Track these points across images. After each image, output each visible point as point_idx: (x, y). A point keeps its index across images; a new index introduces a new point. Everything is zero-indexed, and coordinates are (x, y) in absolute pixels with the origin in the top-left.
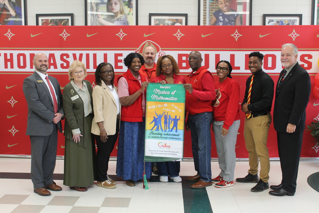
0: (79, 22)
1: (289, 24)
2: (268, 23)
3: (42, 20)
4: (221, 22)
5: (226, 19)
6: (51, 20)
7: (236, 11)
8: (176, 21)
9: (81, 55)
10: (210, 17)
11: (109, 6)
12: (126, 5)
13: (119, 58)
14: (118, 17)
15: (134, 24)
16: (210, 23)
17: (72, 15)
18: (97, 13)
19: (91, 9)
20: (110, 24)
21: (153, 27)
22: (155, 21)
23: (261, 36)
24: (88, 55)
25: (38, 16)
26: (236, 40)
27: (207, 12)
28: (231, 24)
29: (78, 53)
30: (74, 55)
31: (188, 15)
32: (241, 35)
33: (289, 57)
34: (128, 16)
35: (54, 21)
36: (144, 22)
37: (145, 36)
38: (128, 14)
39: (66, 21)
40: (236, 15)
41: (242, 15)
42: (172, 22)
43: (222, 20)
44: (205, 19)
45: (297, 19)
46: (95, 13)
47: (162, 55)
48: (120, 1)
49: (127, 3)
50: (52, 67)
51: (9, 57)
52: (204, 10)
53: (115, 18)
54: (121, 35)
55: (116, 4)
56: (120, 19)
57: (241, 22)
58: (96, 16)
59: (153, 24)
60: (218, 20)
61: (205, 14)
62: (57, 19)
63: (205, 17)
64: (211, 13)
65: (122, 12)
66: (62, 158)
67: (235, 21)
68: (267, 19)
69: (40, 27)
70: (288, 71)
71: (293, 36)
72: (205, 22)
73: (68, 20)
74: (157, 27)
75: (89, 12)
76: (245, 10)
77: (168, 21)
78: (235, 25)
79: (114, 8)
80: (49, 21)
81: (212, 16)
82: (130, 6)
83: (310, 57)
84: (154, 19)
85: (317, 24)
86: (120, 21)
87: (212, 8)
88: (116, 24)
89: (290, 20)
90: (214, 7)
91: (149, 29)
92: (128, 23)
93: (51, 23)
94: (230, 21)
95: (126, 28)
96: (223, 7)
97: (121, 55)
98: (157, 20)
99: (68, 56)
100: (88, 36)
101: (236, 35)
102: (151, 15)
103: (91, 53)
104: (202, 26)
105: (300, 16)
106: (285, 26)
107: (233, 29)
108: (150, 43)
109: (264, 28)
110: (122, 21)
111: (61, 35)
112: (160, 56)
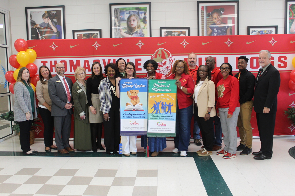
0: (106, 35)
1: (267, 33)
2: (252, 33)
3: (77, 35)
4: (215, 32)
5: (219, 30)
6: (84, 34)
7: (227, 24)
8: (181, 33)
10: (207, 29)
11: (128, 22)
12: (142, 21)
13: (139, 62)
15: (148, 36)
16: (207, 34)
17: (100, 30)
18: (120, 28)
19: (115, 25)
20: (130, 36)
21: (163, 37)
23: (247, 43)
25: (74, 31)
26: (229, 46)
27: (205, 25)
28: (223, 34)
29: (106, 59)
30: (104, 61)
31: (190, 28)
32: (232, 43)
33: (264, 60)
34: (144, 30)
36: (156, 34)
37: (159, 45)
38: (144, 28)
39: (96, 34)
40: (227, 27)
41: (231, 27)
42: (178, 33)
43: (216, 31)
44: (203, 31)
45: (274, 29)
46: (118, 28)
47: (172, 59)
48: (137, 19)
49: (142, 20)
51: (53, 64)
52: (202, 24)
53: (133, 31)
54: (140, 44)
55: (134, 21)
56: (137, 32)
57: (231, 33)
58: (118, 30)
59: (163, 35)
60: (213, 31)
61: (203, 27)
62: (89, 34)
63: (203, 29)
64: (208, 26)
65: (139, 27)
67: (226, 32)
68: (251, 30)
69: (76, 40)
70: (264, 70)
71: (272, 42)
72: (203, 33)
73: (97, 34)
75: (113, 27)
76: (233, 23)
77: (175, 32)
78: (226, 35)
79: (132, 24)
80: (83, 35)
81: (208, 28)
82: (145, 22)
83: (285, 58)
84: (164, 32)
85: (289, 33)
86: (137, 34)
87: (208, 22)
88: (134, 36)
89: (268, 30)
90: (210, 21)
91: (160, 39)
92: (143, 35)
94: (222, 32)
95: (144, 39)
96: (217, 21)
97: (140, 60)
98: (166, 32)
100: (114, 46)
101: (229, 43)
102: (161, 28)
104: (201, 37)
105: (276, 27)
106: (264, 36)
107: (226, 38)
108: (162, 50)
109: (248, 37)
110: (139, 34)
111: (93, 45)
112: (170, 60)
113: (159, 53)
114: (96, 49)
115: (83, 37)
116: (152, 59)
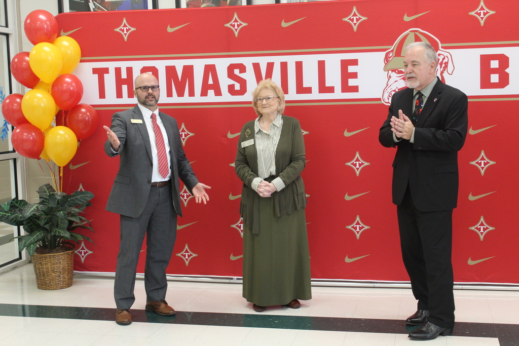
9: (270, 66)
13: (351, 69)
24: (284, 66)
29: (263, 61)
30: (256, 67)
37: (407, 19)
47: (444, 59)
50: (211, 92)
51: (124, 75)
54: (355, 19)
66: (231, 281)
69: (184, 10)
91: (415, 4)
97: (355, 62)
99: (242, 68)
100: (284, 25)
103: (291, 60)
108: (417, 33)
111: (228, 25)
112: (440, 62)
114: (236, 33)
115: (204, 3)
116: (387, 59)
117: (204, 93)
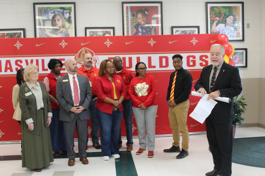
0: (30, 35)
1: (190, 33)
2: (176, 33)
4: (140, 32)
5: (144, 30)
6: (7, 34)
7: (151, 24)
8: (106, 33)
9: (32, 61)
10: (132, 29)
11: (53, 22)
12: (67, 21)
14: (61, 31)
15: (74, 36)
16: (132, 34)
17: (24, 30)
18: (44, 27)
19: (39, 25)
20: (55, 36)
21: (88, 37)
22: (90, 33)
23: (170, 43)
24: (37, 61)
26: (152, 45)
27: (130, 25)
28: (147, 34)
29: (29, 59)
30: (27, 61)
31: (115, 28)
32: (155, 42)
34: (69, 30)
35: (9, 35)
36: (81, 34)
37: (82, 44)
38: (69, 28)
39: (19, 34)
40: (151, 27)
42: (103, 33)
43: (141, 31)
44: (128, 31)
45: (196, 29)
46: (42, 27)
47: (96, 59)
48: (62, 18)
49: (67, 19)
50: (9, 71)
52: (127, 24)
53: (58, 31)
54: (63, 44)
55: (59, 20)
56: (62, 32)
57: (155, 33)
58: (43, 30)
59: (88, 35)
60: (138, 31)
61: (128, 27)
62: (12, 33)
63: (128, 29)
64: (133, 26)
65: (63, 26)
66: (19, 143)
67: (150, 32)
68: (175, 30)
71: (193, 42)
72: (128, 33)
73: (21, 33)
74: (91, 38)
75: (38, 27)
76: (157, 23)
77: (100, 33)
78: (151, 34)
79: (57, 23)
80: (6, 34)
81: (133, 28)
82: (70, 22)
83: (207, 57)
84: (89, 31)
85: (210, 33)
86: (62, 34)
87: (133, 22)
88: (59, 36)
89: (191, 30)
90: (135, 21)
91: (85, 39)
92: (68, 35)
93: (7, 36)
94: (147, 32)
95: (67, 39)
96: (141, 21)
97: (64, 60)
98: (91, 32)
99: (21, 62)
100: (37, 45)
101: (152, 42)
102: (86, 28)
103: (40, 59)
104: (126, 36)
105: (198, 27)
106: (187, 35)
107: (149, 38)
108: (86, 50)
109: (172, 37)
110: (64, 34)
111: (15, 45)
112: (94, 60)
113: (82, 53)
114: (18, 48)
115: (6, 36)
116: (75, 58)
117: (6, 71)
